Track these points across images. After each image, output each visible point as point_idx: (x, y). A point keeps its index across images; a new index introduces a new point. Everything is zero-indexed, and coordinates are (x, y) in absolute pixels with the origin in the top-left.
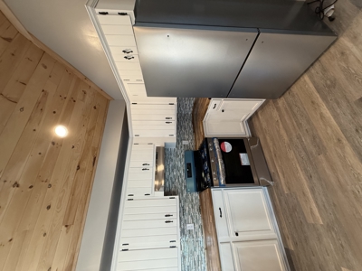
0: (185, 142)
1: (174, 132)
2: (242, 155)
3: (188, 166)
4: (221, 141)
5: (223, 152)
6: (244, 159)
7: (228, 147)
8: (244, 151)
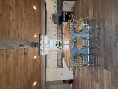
0: (59, 14)
1: (56, 11)
2: (69, 15)
3: (59, 19)
4: (66, 12)
5: (66, 15)
6: (69, 16)
7: (67, 14)
8: (70, 15)
